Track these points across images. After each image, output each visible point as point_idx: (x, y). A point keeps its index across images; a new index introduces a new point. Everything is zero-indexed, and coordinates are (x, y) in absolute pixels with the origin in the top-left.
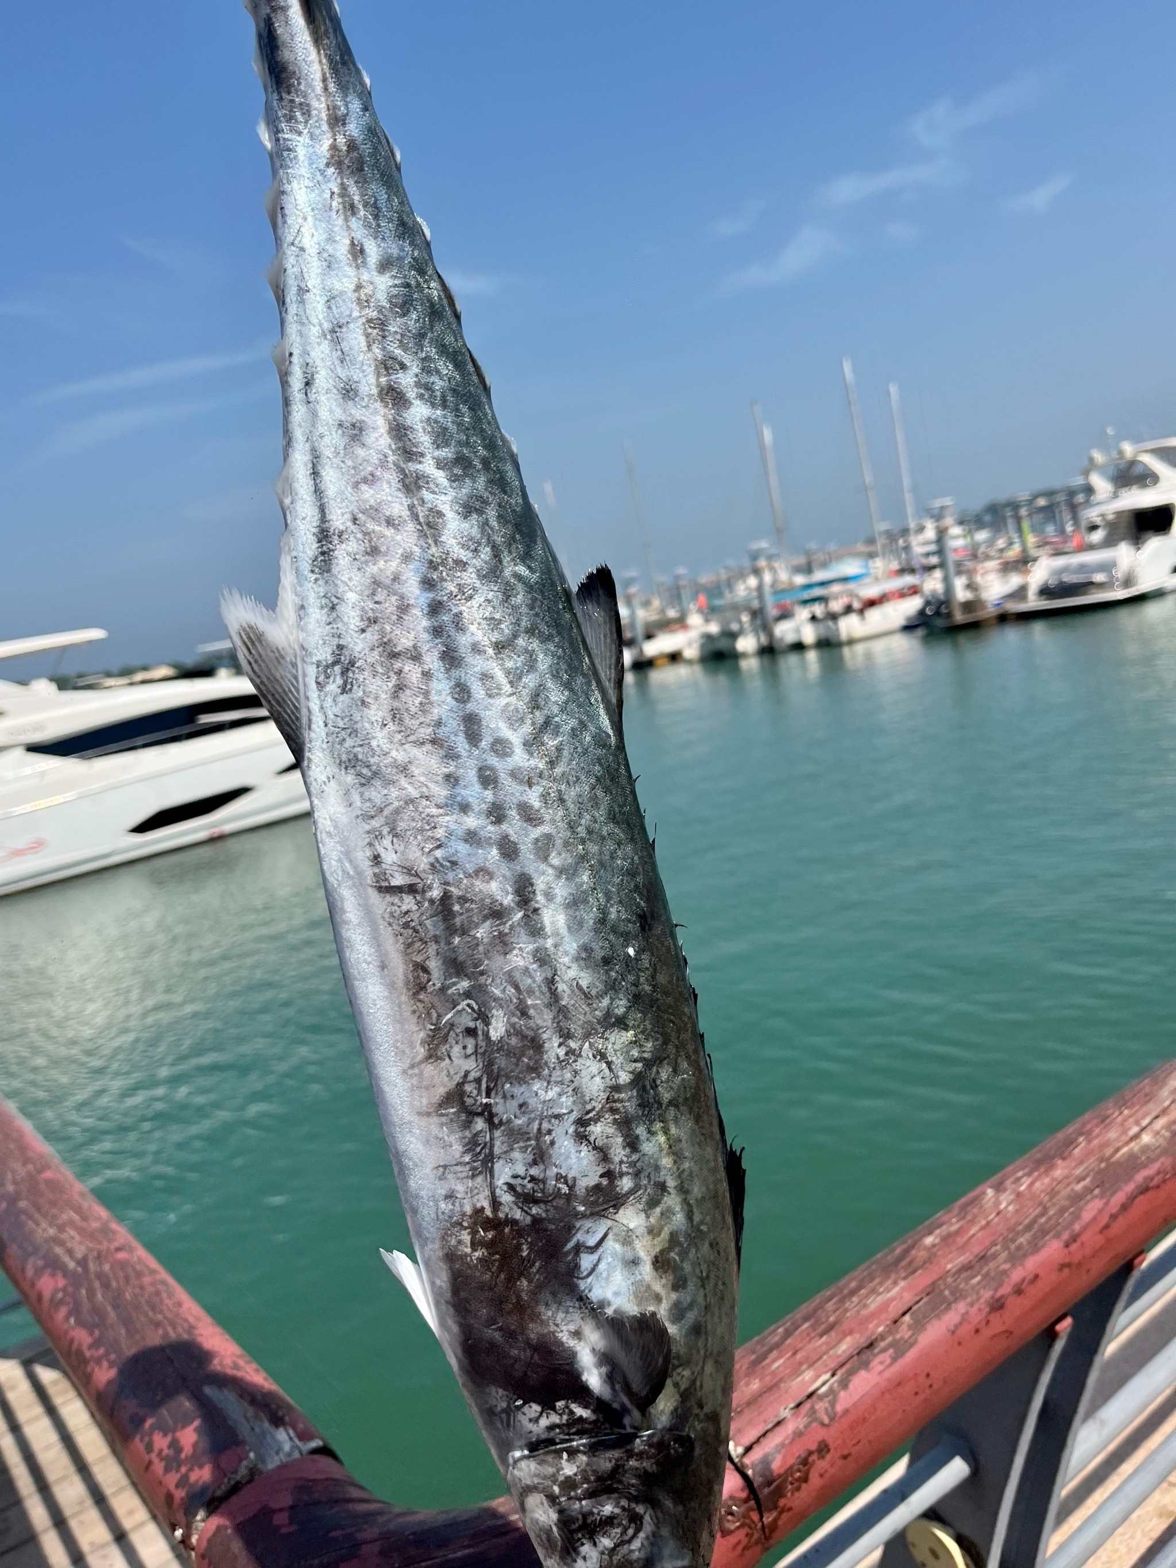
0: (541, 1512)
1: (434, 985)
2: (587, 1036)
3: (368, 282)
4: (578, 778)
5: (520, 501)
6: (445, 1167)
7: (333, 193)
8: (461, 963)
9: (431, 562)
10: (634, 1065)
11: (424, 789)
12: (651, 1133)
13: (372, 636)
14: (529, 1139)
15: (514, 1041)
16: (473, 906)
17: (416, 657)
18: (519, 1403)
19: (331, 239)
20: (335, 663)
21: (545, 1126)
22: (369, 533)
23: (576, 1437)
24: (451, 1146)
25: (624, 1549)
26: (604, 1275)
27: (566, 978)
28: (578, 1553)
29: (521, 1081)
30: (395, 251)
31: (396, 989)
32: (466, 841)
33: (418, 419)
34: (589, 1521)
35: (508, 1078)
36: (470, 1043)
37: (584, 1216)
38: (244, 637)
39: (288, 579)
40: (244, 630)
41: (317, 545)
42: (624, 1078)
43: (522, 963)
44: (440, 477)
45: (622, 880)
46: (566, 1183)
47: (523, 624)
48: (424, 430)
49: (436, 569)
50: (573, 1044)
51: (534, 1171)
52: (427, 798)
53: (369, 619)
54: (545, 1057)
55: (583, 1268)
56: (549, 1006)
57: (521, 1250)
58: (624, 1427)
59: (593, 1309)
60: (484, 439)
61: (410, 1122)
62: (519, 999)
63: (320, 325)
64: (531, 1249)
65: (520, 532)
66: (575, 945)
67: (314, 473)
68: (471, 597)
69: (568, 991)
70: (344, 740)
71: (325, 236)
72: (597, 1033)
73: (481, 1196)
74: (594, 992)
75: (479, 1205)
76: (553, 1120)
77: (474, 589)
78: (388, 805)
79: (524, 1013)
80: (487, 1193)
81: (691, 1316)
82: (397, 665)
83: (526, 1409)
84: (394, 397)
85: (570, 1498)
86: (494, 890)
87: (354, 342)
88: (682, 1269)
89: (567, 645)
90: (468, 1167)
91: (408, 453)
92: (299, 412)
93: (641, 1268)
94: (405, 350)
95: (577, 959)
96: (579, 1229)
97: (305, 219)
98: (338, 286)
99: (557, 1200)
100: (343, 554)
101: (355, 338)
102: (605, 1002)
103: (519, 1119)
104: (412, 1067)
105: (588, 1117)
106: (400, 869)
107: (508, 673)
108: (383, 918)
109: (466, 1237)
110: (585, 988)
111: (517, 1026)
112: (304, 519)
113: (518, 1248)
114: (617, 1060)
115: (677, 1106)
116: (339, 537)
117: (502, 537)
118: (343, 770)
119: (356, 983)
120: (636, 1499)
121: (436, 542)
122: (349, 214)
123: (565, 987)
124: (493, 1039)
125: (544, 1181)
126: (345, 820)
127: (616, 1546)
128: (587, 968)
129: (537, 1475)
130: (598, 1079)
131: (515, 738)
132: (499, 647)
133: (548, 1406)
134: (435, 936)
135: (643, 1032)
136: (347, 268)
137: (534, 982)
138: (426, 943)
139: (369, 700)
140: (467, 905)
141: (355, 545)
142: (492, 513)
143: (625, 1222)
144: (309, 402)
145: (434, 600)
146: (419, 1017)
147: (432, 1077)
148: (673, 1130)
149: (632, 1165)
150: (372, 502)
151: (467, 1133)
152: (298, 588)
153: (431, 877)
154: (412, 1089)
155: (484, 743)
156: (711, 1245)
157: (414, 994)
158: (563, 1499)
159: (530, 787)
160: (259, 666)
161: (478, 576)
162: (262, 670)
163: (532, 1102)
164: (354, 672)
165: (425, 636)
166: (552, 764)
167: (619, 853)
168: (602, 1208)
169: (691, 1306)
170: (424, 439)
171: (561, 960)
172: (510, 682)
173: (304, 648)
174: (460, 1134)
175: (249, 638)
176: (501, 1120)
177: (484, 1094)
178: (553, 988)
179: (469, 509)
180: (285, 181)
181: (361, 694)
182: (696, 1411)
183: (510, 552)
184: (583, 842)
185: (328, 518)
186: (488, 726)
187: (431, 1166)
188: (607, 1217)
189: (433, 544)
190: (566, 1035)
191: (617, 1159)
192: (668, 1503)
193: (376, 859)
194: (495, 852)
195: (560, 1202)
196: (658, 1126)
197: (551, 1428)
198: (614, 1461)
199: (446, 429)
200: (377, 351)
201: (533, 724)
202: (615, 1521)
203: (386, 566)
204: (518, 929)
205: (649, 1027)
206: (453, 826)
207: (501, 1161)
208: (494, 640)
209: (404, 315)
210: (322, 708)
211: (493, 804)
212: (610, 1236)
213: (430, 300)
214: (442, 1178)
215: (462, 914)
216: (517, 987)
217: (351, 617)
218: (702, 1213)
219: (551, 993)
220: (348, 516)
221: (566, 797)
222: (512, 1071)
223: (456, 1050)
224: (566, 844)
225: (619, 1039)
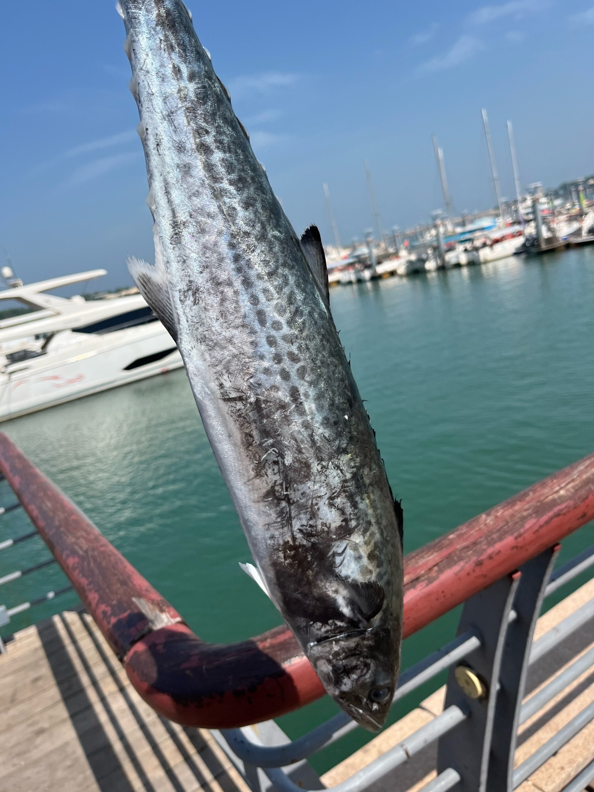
0: (324, 667)
1: (256, 442)
2: (330, 459)
3: (184, 87)
4: (314, 337)
5: (271, 197)
6: (269, 524)
7: (161, 40)
8: (268, 432)
9: (232, 234)
10: (352, 469)
11: (241, 350)
12: (362, 499)
13: (206, 275)
14: (307, 508)
15: (297, 465)
16: (271, 404)
17: (230, 284)
18: (311, 623)
19: (162, 65)
20: (189, 290)
21: (315, 502)
22: (199, 222)
23: (338, 634)
24: (271, 515)
25: (362, 679)
26: (347, 565)
27: (318, 433)
28: (342, 682)
29: (302, 483)
30: (196, 69)
31: (238, 446)
32: (264, 373)
33: (218, 159)
34: (346, 668)
35: (296, 482)
36: (276, 468)
37: (336, 540)
38: (141, 281)
39: (158, 248)
40: (141, 277)
41: (172, 230)
42: (349, 476)
43: (297, 429)
44: (232, 189)
45: (339, 384)
46: (326, 526)
47: (280, 261)
48: (221, 165)
49: (235, 238)
50: (324, 463)
51: (311, 522)
52: (243, 354)
53: (203, 266)
54: (312, 470)
55: (337, 563)
56: (312, 447)
57: (308, 558)
58: (359, 628)
59: (343, 580)
60: (250, 166)
61: (250, 506)
62: (297, 445)
63: (162, 112)
64: (312, 557)
65: (273, 214)
66: (321, 418)
67: (166, 192)
68: (254, 251)
69: (320, 439)
70: (198, 328)
71: (159, 64)
72: (334, 457)
73: (287, 536)
74: (331, 439)
75: (286, 540)
76: (318, 499)
77: (255, 246)
78: (224, 359)
79: (300, 451)
80: (290, 534)
81: (386, 578)
82: (221, 289)
83: (315, 625)
84: (204, 149)
85: (337, 660)
86: (280, 395)
87: (181, 121)
88: (381, 558)
89: (301, 269)
90: (280, 524)
91: (215, 179)
92: (155, 160)
93: (363, 560)
94: (207, 123)
95: (322, 424)
96: (334, 546)
97: (147, 55)
98: (169, 91)
99: (323, 534)
100: (186, 234)
101: (181, 119)
102: (337, 442)
103: (302, 500)
104: (249, 481)
105: (334, 495)
106: (234, 390)
107: (276, 288)
108: (228, 413)
109: (281, 555)
110: (327, 437)
111: (298, 458)
112: (163, 217)
113: (306, 557)
114: (345, 468)
115: (372, 486)
116: (184, 225)
117: (265, 217)
118: (199, 343)
119: (217, 444)
120: (367, 657)
121: (233, 223)
122: (170, 51)
123: (318, 438)
124: (287, 465)
125: (316, 526)
126: (203, 368)
127: (359, 677)
128: (327, 428)
129: (321, 652)
130: (337, 478)
131: (283, 320)
132: (270, 274)
133: (325, 622)
134: (254, 420)
135: (355, 454)
136: (172, 81)
137: (304, 436)
138: (250, 423)
139: (209, 308)
140: (268, 404)
141: (193, 229)
142: (259, 205)
143: (354, 541)
144: (160, 155)
145: (236, 254)
146: (250, 458)
147: (259, 485)
148: (372, 497)
149: (355, 514)
150: (199, 206)
151: (278, 508)
152: (165, 253)
153: (249, 392)
154: (249, 491)
155: (268, 324)
156: (392, 546)
157: (247, 448)
158: (334, 661)
159: (292, 344)
160: (151, 294)
161: (256, 239)
162: (152, 296)
163: (308, 491)
164: (199, 294)
165: (234, 273)
166: (301, 331)
167: (337, 371)
168: (343, 535)
169: (385, 574)
170: (221, 170)
171: (315, 425)
172: (277, 292)
173: (171, 283)
174: (275, 509)
175: (144, 281)
176: (294, 501)
177: (284, 490)
178: (313, 438)
179: (247, 205)
180: (134, 35)
181: (204, 305)
182: (390, 617)
183: (270, 225)
184: (320, 367)
185: (177, 215)
186: (269, 316)
187: (262, 525)
188: (346, 539)
189: (232, 225)
190: (320, 460)
191: (348, 513)
192: (381, 657)
193: (221, 385)
194: (279, 377)
195: (324, 535)
196: (365, 496)
197: (327, 632)
198: (356, 643)
199: (232, 163)
200: (193, 125)
201: (290, 312)
202: (358, 667)
203: (210, 238)
204: (293, 413)
205: (357, 451)
206: (257, 367)
207: (295, 520)
208: (267, 271)
209: (205, 104)
210: (184, 313)
211: (276, 354)
212: (348, 548)
213: (216, 94)
214: (268, 529)
215: (266, 408)
216: (296, 440)
217: (195, 266)
218: (387, 532)
219: (312, 441)
220: (187, 214)
221: (309, 347)
222: (297, 478)
223: (269, 472)
224: (312, 369)
225: (345, 458)
